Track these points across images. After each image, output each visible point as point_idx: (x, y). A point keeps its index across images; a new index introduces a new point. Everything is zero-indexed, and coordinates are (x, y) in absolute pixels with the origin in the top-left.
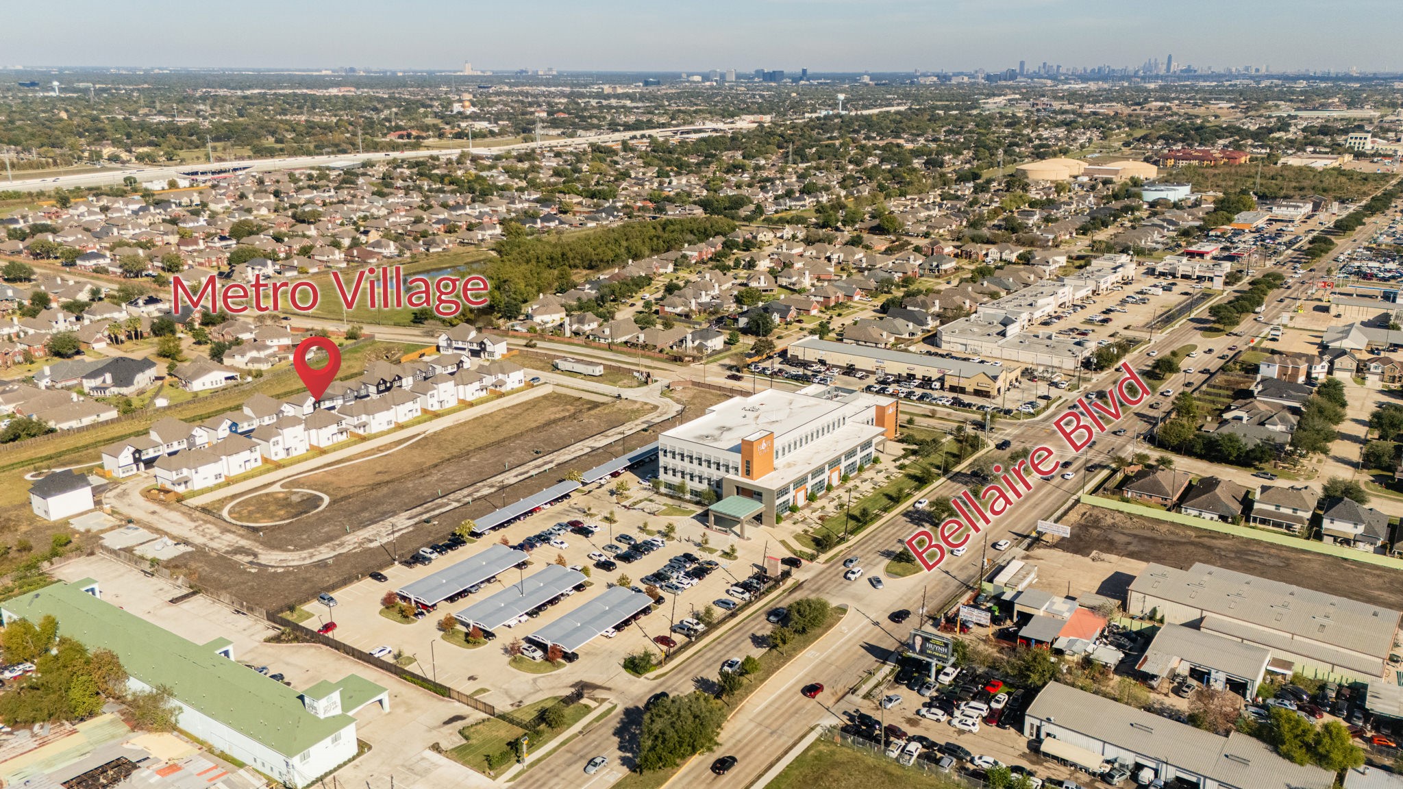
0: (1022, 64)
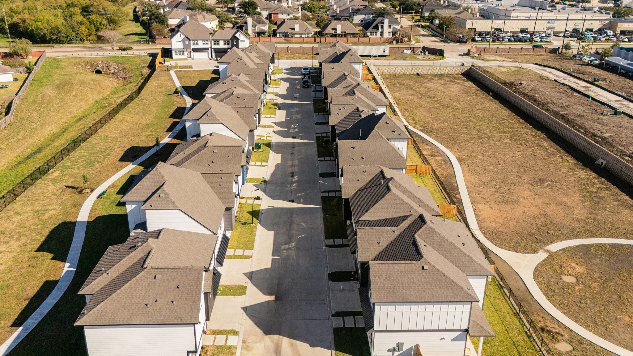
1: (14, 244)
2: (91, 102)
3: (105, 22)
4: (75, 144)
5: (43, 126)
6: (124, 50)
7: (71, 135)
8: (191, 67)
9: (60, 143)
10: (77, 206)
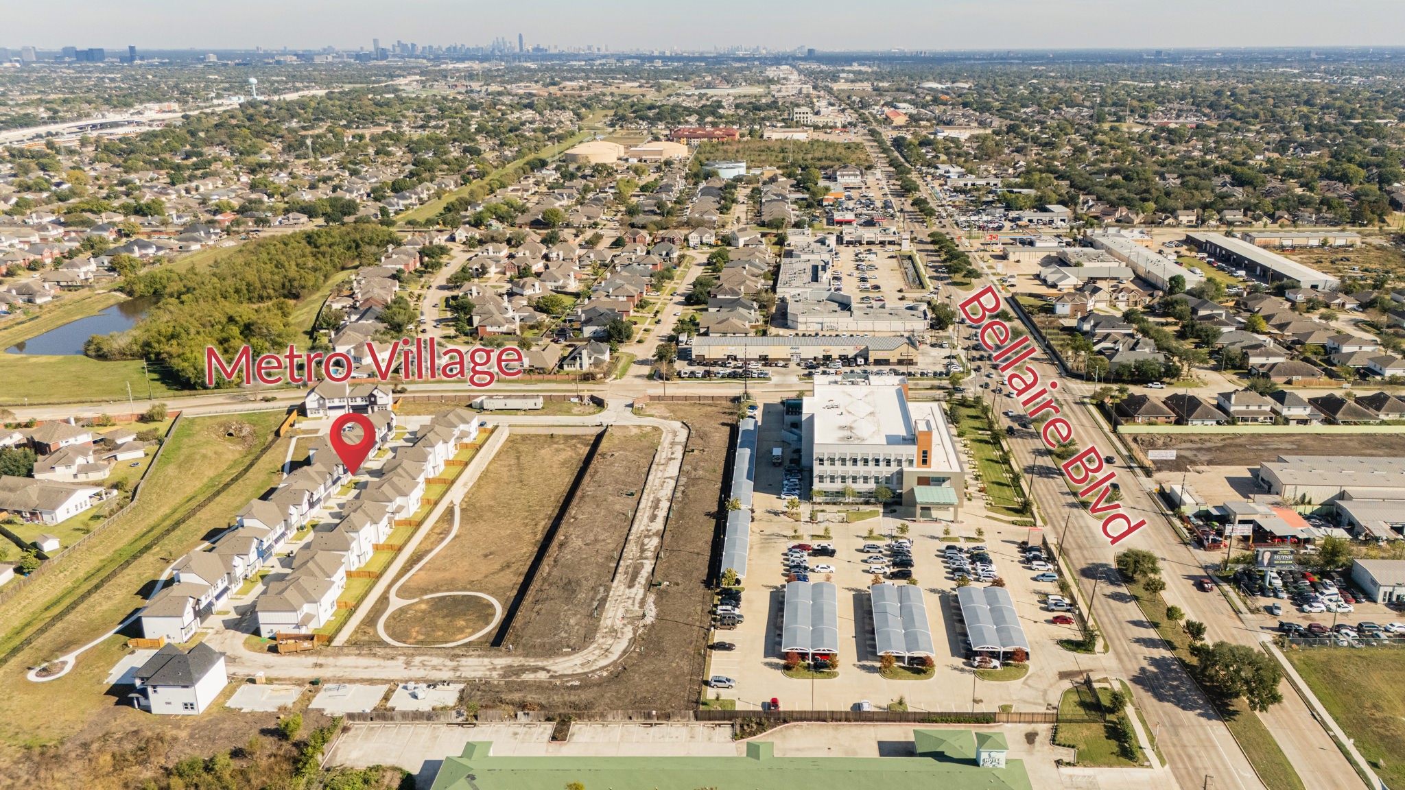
0: (375, 41)
1: (124, 591)
2: (206, 480)
3: (267, 345)
4: (177, 524)
5: (159, 507)
6: (267, 400)
7: (177, 516)
8: (316, 431)
9: (168, 523)
10: (162, 570)
